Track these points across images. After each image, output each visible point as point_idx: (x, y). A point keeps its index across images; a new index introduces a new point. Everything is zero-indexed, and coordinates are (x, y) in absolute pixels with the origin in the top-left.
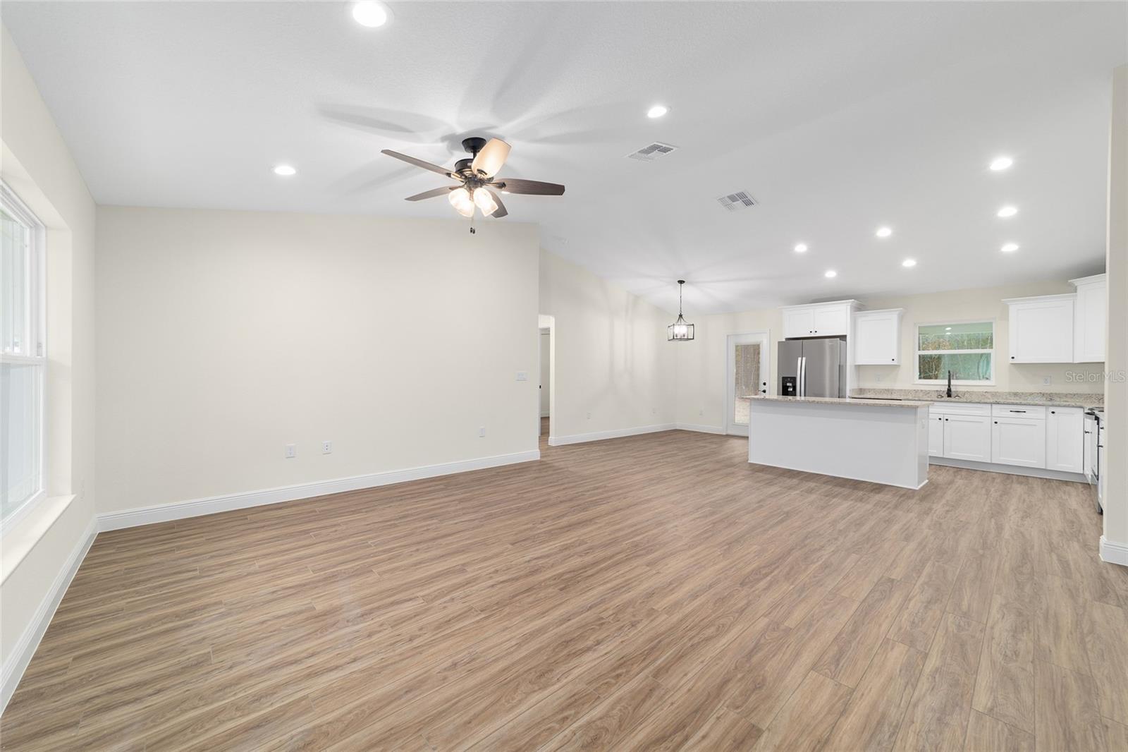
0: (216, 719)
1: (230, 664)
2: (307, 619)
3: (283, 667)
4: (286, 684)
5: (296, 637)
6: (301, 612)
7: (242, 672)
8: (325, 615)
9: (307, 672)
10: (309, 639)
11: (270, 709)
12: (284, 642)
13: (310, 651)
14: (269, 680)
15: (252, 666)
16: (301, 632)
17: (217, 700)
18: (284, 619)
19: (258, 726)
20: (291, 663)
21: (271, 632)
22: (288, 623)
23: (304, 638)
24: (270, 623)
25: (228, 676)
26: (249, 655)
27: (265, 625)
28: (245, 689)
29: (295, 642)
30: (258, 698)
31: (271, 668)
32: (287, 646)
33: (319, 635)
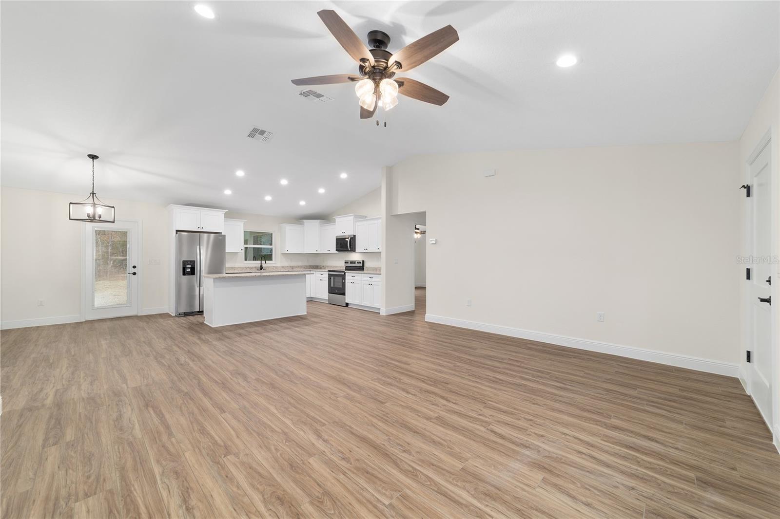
0: (652, 467)
1: (632, 492)
2: (558, 476)
3: (601, 460)
4: (606, 452)
5: (577, 470)
6: (555, 486)
7: (627, 479)
8: (545, 468)
9: (591, 448)
10: (572, 462)
11: (622, 449)
12: (588, 474)
13: (579, 455)
14: (614, 462)
15: (619, 478)
16: (571, 470)
17: (650, 476)
18: (571, 492)
19: (632, 447)
20: (595, 458)
21: (589, 490)
22: (572, 486)
23: (574, 465)
24: (584, 499)
25: (637, 484)
26: (616, 487)
27: (589, 500)
28: (630, 468)
29: (582, 468)
30: (624, 458)
31: (608, 466)
32: (588, 470)
33: (564, 458)
